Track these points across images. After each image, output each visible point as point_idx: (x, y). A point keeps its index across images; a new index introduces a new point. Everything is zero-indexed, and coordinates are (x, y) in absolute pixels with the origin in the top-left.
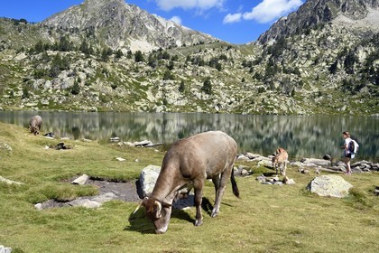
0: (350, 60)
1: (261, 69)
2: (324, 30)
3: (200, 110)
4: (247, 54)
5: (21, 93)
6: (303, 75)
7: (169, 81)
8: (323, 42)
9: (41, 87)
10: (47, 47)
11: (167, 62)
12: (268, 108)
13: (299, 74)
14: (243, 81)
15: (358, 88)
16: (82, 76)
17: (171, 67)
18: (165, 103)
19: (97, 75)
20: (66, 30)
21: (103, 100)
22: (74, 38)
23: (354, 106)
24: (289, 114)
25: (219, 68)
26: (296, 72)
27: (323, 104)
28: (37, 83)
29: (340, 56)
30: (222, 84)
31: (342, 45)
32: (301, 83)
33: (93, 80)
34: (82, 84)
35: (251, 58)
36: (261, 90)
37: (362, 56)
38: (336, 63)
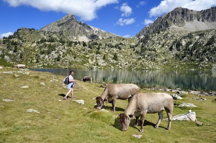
0: (179, 45)
1: (138, 49)
2: (166, 31)
3: (112, 67)
4: (131, 42)
5: (35, 61)
6: (157, 51)
7: (98, 55)
8: (166, 37)
9: (43, 58)
10: (45, 41)
11: (97, 46)
12: (143, 67)
13: (156, 51)
14: (131, 54)
15: (183, 57)
16: (61, 53)
17: (99, 49)
18: (97, 64)
19: (68, 53)
20: (51, 32)
21: (70, 64)
22: (54, 36)
23: (181, 65)
24: (153, 69)
25: (120, 48)
26: (154, 50)
27: (167, 65)
28: (42, 56)
29: (174, 43)
30: (122, 56)
31: (175, 38)
32: (157, 55)
33: (66, 55)
34: (61, 57)
35: (133, 44)
36: (140, 59)
37: (184, 43)
38: (172, 46)
